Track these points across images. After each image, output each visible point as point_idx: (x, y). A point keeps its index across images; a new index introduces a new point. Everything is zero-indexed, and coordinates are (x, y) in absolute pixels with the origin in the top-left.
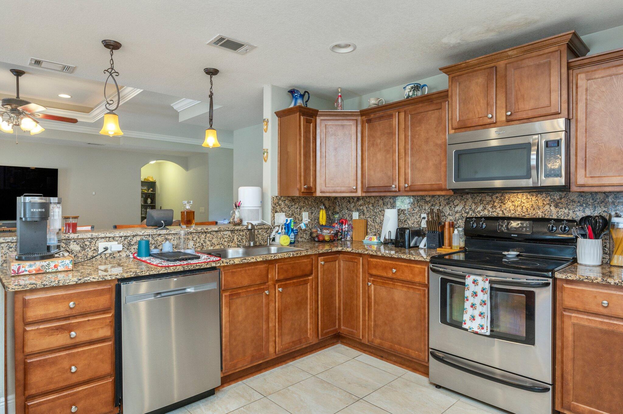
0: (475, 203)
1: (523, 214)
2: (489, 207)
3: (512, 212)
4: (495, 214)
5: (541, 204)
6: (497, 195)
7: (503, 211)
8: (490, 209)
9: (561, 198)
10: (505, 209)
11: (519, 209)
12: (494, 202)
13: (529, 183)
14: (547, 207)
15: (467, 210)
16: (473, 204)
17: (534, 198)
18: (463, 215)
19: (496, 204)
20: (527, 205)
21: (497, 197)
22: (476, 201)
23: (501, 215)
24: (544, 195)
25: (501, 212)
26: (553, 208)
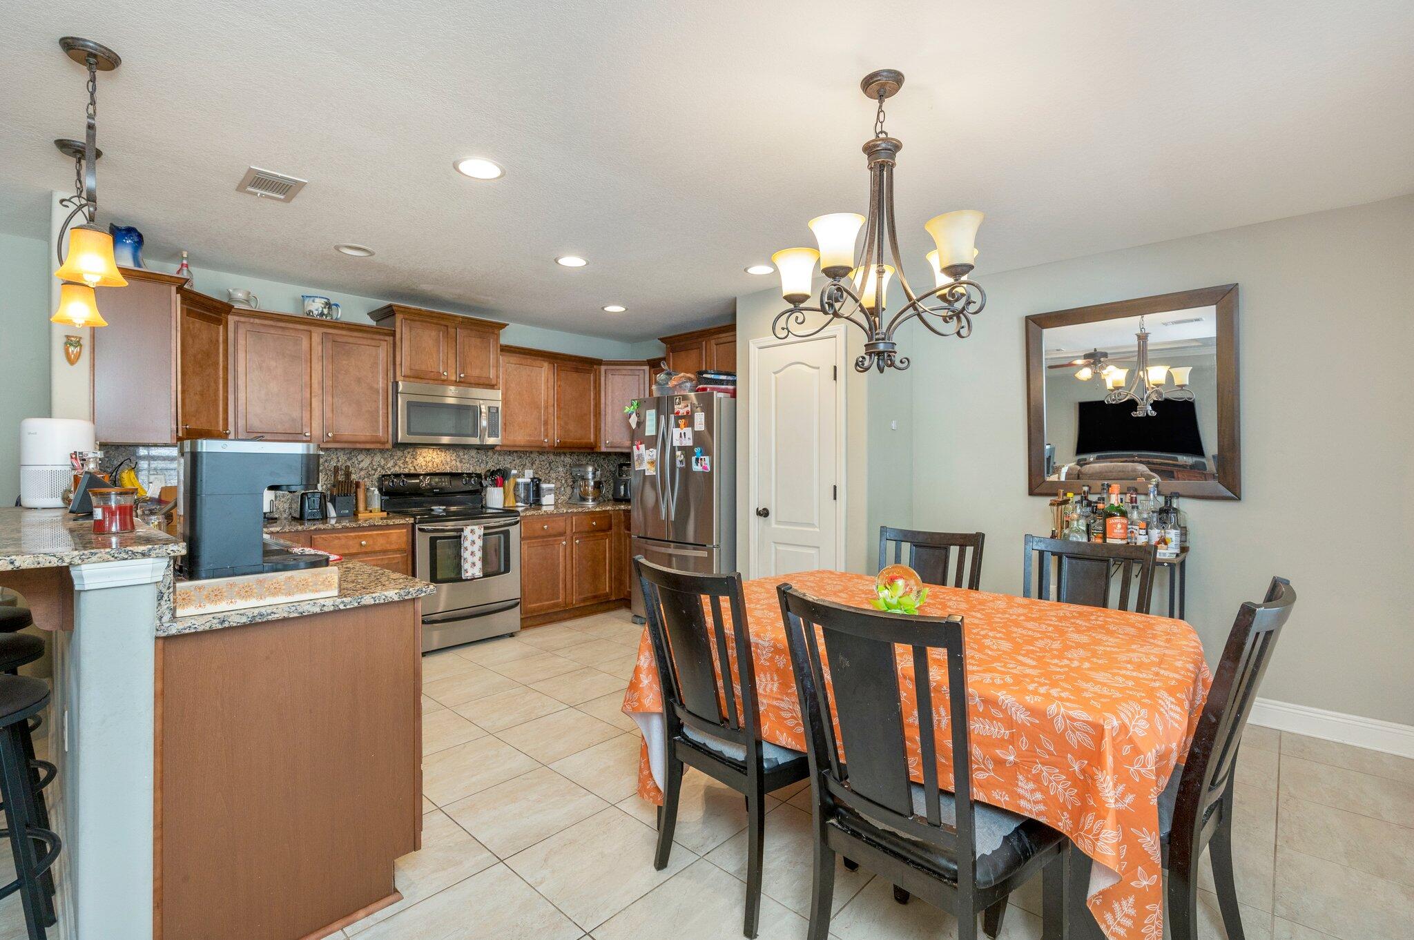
0: (385, 459)
1: (434, 470)
2: (400, 463)
3: (424, 467)
4: (406, 471)
5: (449, 460)
6: (409, 450)
7: (415, 467)
8: (402, 465)
9: (464, 455)
10: (417, 465)
11: (430, 464)
12: (406, 457)
13: (475, 441)
14: (454, 462)
15: (375, 467)
16: (382, 460)
17: (443, 454)
18: (370, 473)
19: (407, 459)
20: (437, 461)
21: (409, 453)
22: (386, 456)
23: (413, 471)
24: (451, 451)
25: (413, 468)
26: (458, 464)
